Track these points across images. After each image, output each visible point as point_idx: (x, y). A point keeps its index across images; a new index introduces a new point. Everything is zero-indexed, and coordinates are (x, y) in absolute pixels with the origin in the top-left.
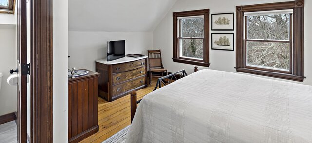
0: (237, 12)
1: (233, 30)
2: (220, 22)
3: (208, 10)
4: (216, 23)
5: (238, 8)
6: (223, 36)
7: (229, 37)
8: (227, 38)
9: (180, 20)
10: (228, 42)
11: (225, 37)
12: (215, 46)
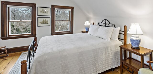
0: (52, 8)
1: (50, 16)
2: (43, 12)
3: (35, 4)
4: (41, 12)
5: (52, 6)
6: (44, 19)
7: (48, 20)
8: (47, 20)
9: (9, 8)
10: (47, 22)
11: (46, 19)
12: (40, 24)
